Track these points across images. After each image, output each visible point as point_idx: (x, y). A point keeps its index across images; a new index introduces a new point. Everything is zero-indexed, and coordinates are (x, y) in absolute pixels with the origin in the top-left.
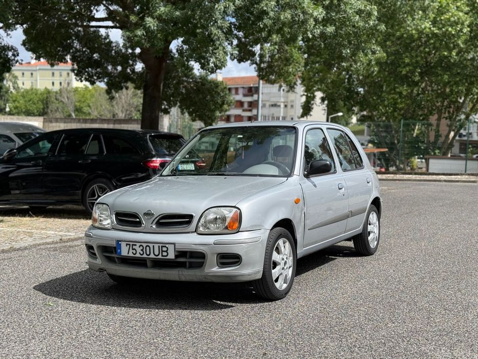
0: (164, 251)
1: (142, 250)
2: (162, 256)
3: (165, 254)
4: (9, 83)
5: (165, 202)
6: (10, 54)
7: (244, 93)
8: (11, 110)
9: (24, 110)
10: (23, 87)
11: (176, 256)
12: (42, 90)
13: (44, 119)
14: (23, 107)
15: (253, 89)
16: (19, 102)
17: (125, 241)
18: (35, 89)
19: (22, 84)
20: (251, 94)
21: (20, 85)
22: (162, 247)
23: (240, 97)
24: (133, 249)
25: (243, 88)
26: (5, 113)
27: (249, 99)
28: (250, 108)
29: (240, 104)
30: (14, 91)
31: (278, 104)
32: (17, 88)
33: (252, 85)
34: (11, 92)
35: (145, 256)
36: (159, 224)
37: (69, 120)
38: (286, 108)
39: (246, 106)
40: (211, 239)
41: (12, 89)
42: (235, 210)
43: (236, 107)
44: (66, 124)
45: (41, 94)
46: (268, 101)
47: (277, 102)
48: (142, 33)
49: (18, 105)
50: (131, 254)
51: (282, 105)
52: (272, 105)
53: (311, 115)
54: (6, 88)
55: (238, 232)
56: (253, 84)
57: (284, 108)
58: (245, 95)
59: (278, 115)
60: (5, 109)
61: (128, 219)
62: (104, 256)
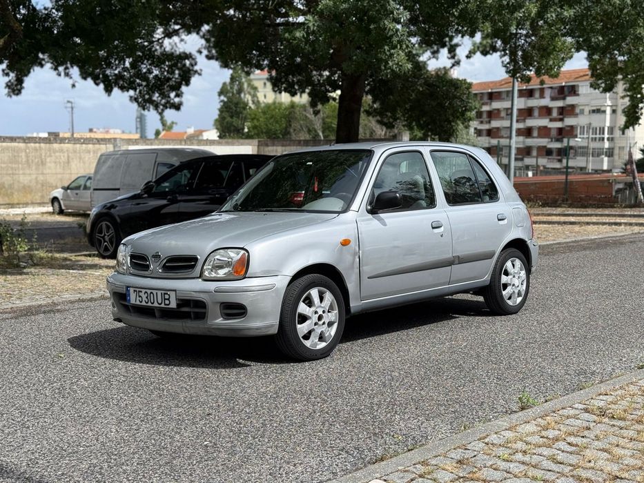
0: (167, 299)
1: (147, 298)
2: (165, 305)
3: (167, 302)
4: (247, 96)
5: (173, 243)
6: (187, 62)
7: (553, 95)
8: (249, 131)
9: (264, 131)
10: (265, 101)
11: (178, 305)
12: (287, 104)
13: (259, 141)
14: (263, 126)
15: (566, 89)
16: (258, 120)
17: (132, 287)
18: (279, 103)
19: (263, 97)
20: (562, 96)
21: (261, 99)
22: (165, 294)
23: (546, 102)
24: (140, 296)
25: (551, 88)
26: (243, 134)
27: (560, 104)
28: (561, 117)
29: (547, 111)
30: (253, 107)
31: (603, 109)
32: (257, 103)
33: (564, 84)
34: (250, 107)
35: (149, 304)
36: (165, 268)
37: (288, 143)
38: (614, 115)
39: (555, 114)
40: (212, 286)
41: (250, 104)
42: (243, 252)
43: (541, 116)
44: (284, 148)
45: (285, 109)
46: (588, 105)
47: (601, 106)
48: (301, 35)
49: (257, 124)
50: (138, 303)
51: (608, 110)
52: (594, 111)
53: (640, 124)
54: (244, 103)
55: (245, 278)
56: (566, 83)
57: (611, 114)
58: (553, 99)
59: (602, 125)
60: (243, 129)
61: (140, 262)
62: (122, 304)
